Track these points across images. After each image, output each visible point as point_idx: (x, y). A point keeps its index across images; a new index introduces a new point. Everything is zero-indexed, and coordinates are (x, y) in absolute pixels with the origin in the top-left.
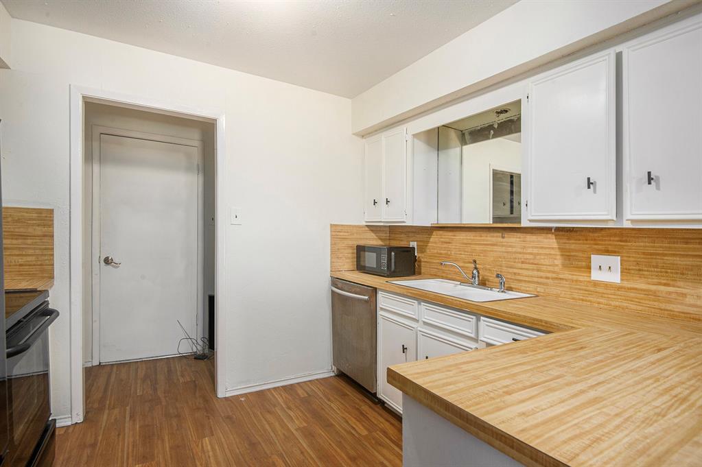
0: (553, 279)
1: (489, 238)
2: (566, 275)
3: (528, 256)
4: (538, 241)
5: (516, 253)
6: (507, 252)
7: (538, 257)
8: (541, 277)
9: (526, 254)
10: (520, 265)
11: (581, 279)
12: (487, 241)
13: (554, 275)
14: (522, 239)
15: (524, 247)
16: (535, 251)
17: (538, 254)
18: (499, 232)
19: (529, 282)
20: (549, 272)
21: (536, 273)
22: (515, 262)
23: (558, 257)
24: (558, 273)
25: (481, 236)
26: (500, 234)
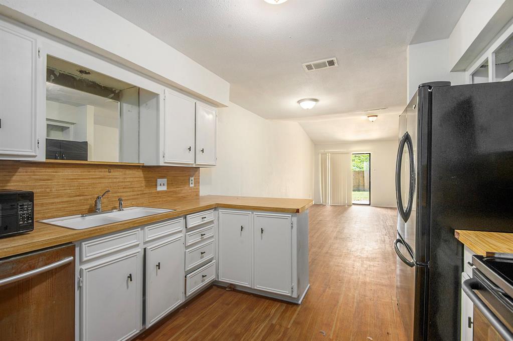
0: (141, 194)
1: (98, 173)
2: (147, 191)
3: (127, 184)
4: (134, 174)
5: (119, 182)
6: (113, 182)
7: (133, 183)
8: (135, 195)
9: (126, 182)
10: (122, 190)
11: (153, 191)
12: (96, 175)
13: (141, 192)
14: (123, 173)
15: (125, 178)
16: (131, 180)
17: (133, 181)
18: (106, 168)
19: (127, 200)
20: (139, 191)
21: (132, 193)
22: (118, 189)
23: (143, 182)
24: (143, 191)
25: (89, 172)
26: (107, 170)
